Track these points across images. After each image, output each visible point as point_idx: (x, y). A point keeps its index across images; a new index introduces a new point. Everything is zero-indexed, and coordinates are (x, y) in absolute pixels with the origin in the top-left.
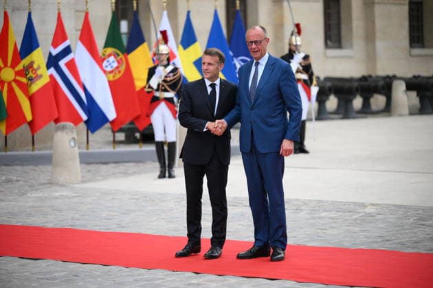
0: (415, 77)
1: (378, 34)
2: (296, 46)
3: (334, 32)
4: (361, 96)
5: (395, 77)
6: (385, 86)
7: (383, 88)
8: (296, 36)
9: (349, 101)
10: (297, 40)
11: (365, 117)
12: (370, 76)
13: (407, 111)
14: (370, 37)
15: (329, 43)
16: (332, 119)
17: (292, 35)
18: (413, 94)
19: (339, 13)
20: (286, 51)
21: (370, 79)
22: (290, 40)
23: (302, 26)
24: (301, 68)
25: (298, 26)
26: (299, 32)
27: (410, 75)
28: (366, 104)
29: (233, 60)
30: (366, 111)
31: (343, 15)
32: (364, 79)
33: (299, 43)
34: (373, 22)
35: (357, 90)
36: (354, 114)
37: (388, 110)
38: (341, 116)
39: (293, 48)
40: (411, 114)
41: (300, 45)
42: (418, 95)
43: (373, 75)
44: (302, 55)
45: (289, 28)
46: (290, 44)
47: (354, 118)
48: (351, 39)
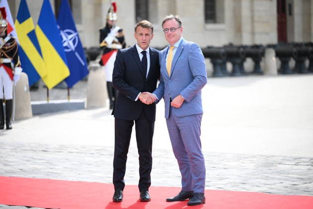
0: (209, 47)
1: (178, 11)
2: (113, 21)
8: (113, 13)
10: (113, 17)
17: (109, 12)
18: (208, 61)
20: (104, 26)
22: (108, 16)
23: (117, 5)
24: (117, 40)
25: (114, 5)
26: (115, 10)
27: (205, 46)
29: (60, 33)
33: (115, 19)
34: (175, 2)
39: (110, 23)
41: (116, 21)
42: (211, 62)
44: (117, 28)
45: (107, 6)
46: (108, 20)
48: (156, 15)
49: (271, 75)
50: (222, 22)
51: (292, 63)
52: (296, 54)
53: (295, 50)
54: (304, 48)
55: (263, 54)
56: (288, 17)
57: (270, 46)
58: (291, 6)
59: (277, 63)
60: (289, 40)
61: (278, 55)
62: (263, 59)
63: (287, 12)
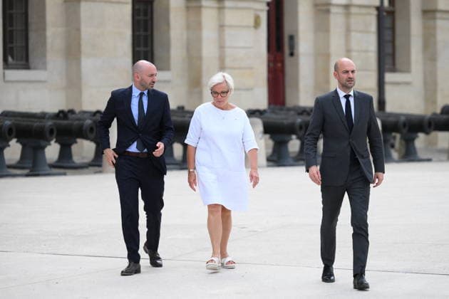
1: (85, 48)
3: (18, 43)
11: (65, 174)
12: (72, 112)
14: (73, 51)
15: (10, 59)
16: (14, 176)
21: (70, 116)
28: (65, 154)
30: (65, 164)
31: (32, 18)
32: (62, 115)
34: (78, 30)
35: (51, 132)
36: (47, 170)
38: (26, 172)
43: (77, 110)
47: (47, 175)
48: (44, 55)
51: (294, 145)
53: (299, 120)
56: (288, 60)
59: (267, 146)
60: (290, 102)
63: (287, 51)
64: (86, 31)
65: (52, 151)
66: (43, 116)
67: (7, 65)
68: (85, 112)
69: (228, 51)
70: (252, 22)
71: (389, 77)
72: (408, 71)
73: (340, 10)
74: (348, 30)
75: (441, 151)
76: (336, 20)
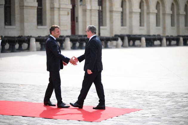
0: (39, 37)
1: (25, 20)
3: (8, 19)
4: (18, 43)
5: (31, 37)
6: (28, 40)
7: (27, 41)
9: (14, 46)
11: (20, 52)
12: (22, 36)
13: (35, 49)
14: (22, 21)
15: (6, 23)
16: (7, 52)
18: (38, 43)
19: (10, 12)
21: (22, 37)
27: (37, 36)
28: (20, 47)
30: (20, 49)
31: (12, 13)
32: (19, 37)
34: (23, 16)
35: (17, 41)
36: (16, 51)
37: (28, 49)
38: (10, 51)
40: (37, 50)
42: (40, 43)
43: (23, 35)
47: (16, 52)
48: (15, 22)
49: (68, 50)
50: (45, 25)
51: (78, 44)
52: (79, 40)
53: (79, 38)
54: (83, 37)
55: (64, 40)
56: (76, 23)
57: (67, 36)
58: (77, 18)
59: (71, 44)
60: (76, 34)
61: (71, 40)
62: (64, 42)
63: (76, 21)
64: (25, 16)
65: (17, 46)
66: (14, 37)
67: (5, 25)
68: (25, 36)
69: (61, 21)
70: (67, 14)
71: (101, 27)
72: (106, 25)
73: (89, 11)
74: (91, 16)
75: (114, 46)
76: (88, 13)
